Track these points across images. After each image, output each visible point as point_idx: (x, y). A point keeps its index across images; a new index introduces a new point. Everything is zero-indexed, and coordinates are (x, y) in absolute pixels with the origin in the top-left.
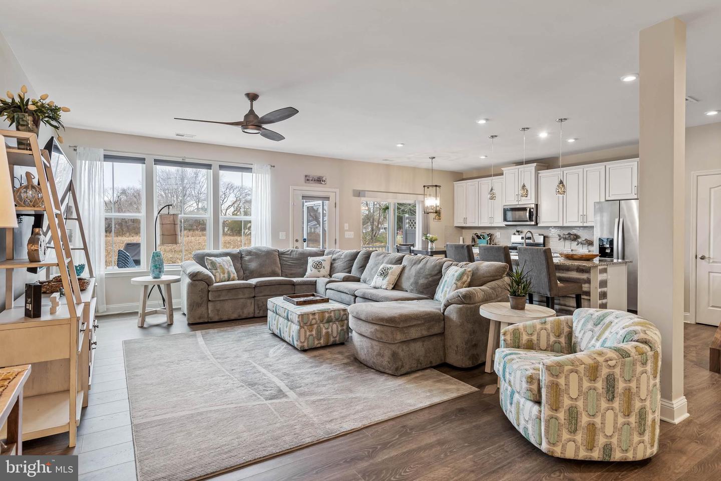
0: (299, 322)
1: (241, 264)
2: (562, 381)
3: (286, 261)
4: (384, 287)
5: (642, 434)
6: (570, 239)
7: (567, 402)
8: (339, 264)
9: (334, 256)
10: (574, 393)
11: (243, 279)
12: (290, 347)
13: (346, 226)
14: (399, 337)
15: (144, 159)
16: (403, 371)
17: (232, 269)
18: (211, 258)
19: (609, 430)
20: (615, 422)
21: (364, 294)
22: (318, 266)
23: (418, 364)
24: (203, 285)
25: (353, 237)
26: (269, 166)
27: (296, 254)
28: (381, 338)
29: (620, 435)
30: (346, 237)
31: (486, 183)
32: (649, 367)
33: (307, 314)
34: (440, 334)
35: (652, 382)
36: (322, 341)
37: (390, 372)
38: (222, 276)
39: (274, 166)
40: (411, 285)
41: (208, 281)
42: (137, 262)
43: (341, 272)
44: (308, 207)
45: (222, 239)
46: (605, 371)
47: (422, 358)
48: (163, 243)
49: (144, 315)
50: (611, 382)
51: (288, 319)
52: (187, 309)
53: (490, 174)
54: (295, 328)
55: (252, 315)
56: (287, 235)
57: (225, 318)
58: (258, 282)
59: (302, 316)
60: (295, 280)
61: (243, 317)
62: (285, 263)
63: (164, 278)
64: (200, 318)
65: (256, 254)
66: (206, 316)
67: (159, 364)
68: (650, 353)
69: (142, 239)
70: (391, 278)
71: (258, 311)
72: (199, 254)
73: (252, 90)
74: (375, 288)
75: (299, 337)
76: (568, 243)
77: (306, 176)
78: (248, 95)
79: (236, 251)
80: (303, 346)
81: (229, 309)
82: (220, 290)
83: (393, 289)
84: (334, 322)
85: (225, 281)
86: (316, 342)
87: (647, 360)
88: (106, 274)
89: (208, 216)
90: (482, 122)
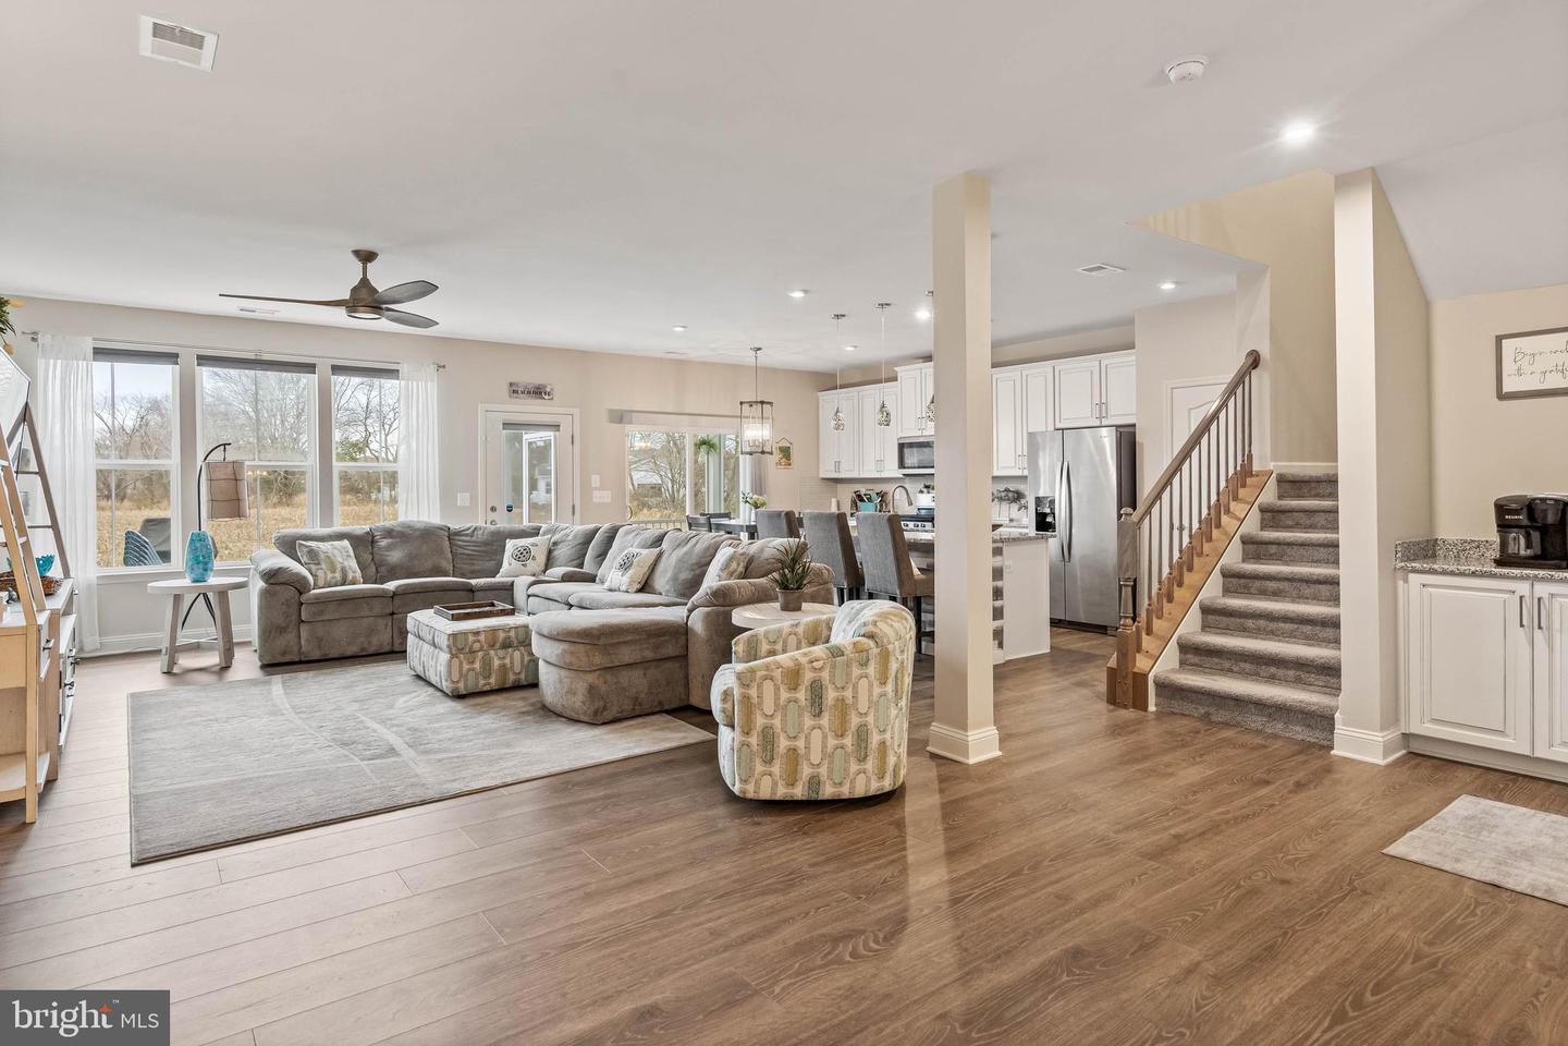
0: (448, 646)
1: (372, 554)
2: (753, 692)
3: (460, 547)
4: (623, 588)
5: (862, 759)
6: (1008, 500)
7: (760, 721)
8: (562, 552)
9: (556, 537)
10: (769, 707)
11: (375, 583)
12: (439, 694)
13: (595, 480)
14: (598, 659)
15: (176, 356)
16: (608, 715)
17: (353, 564)
18: (309, 543)
19: (816, 757)
20: (824, 746)
21: (581, 599)
22: (523, 556)
23: (635, 705)
24: (291, 592)
25: (608, 500)
26: (433, 368)
27: (483, 534)
28: (571, 663)
29: (831, 762)
30: (595, 500)
31: (872, 395)
32: (872, 669)
33: (465, 634)
34: (678, 657)
35: (877, 690)
36: (492, 680)
37: (586, 719)
38: (330, 575)
39: (444, 367)
40: (668, 582)
41: (300, 586)
42: (165, 556)
43: (566, 565)
44: (530, 444)
45: (338, 509)
46: (808, 676)
47: (642, 696)
48: (212, 516)
49: (175, 651)
50: (817, 691)
51: (434, 645)
52: (259, 637)
53: (879, 378)
54: (444, 657)
55: (388, 649)
56: (473, 499)
57: (334, 653)
58: (400, 586)
59: (454, 636)
60: (473, 582)
61: (371, 652)
62: (461, 551)
63: (213, 580)
64: (284, 653)
65: (400, 535)
66: (296, 649)
67: (191, 724)
68: (875, 651)
69: (172, 511)
70: (637, 572)
71: (401, 640)
72: (284, 537)
73: (367, 245)
74: (610, 590)
75: (450, 672)
76: (1005, 506)
77: (511, 384)
78: (357, 253)
79: (361, 528)
80: (457, 689)
81: (341, 636)
82: (323, 602)
83: (640, 591)
84: (517, 648)
85: (336, 586)
86: (482, 682)
87: (868, 660)
88: (98, 577)
89: (310, 463)
90: (798, 295)
